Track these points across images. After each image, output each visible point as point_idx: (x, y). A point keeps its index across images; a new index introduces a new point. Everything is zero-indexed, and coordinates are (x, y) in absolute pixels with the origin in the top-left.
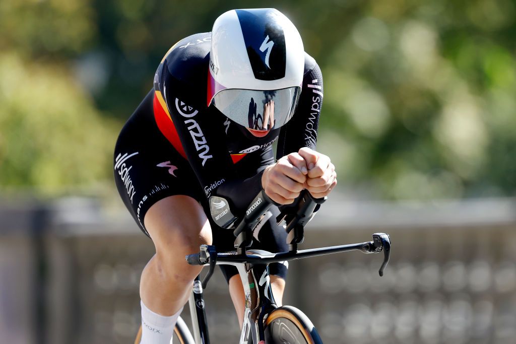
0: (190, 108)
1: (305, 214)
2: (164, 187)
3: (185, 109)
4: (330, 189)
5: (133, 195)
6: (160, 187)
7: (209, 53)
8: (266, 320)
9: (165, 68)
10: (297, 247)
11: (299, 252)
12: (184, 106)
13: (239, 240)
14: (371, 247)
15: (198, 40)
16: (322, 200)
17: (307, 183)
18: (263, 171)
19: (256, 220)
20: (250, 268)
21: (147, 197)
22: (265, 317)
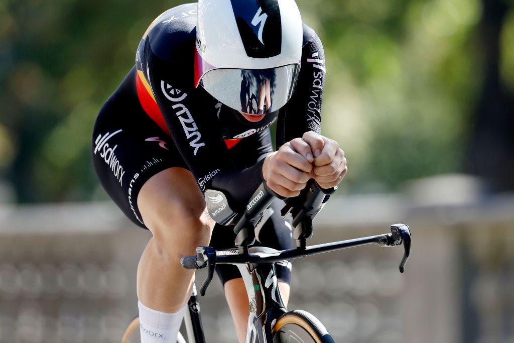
0: (178, 91)
1: (313, 206)
2: (156, 161)
3: (172, 92)
4: (340, 177)
5: (122, 175)
6: (152, 161)
7: (195, 28)
8: (274, 326)
9: (148, 47)
10: (305, 243)
11: (308, 248)
12: (170, 89)
13: (240, 238)
14: (390, 241)
15: (183, 13)
16: (331, 190)
17: (313, 172)
18: (264, 159)
19: (259, 215)
20: (254, 268)
21: (138, 175)
22: (273, 323)
